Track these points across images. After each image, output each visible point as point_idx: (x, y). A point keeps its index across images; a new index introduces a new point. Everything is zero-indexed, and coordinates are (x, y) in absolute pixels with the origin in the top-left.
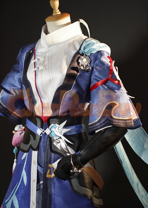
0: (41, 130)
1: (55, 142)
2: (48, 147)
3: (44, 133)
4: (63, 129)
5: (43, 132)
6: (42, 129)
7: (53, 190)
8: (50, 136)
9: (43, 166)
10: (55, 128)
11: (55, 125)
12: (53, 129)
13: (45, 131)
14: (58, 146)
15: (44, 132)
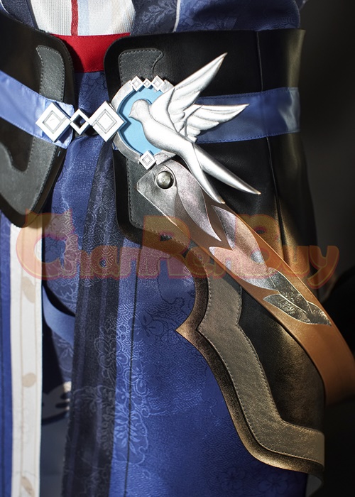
0: (62, 115)
1: (147, 180)
2: (103, 204)
3: (80, 131)
4: (195, 107)
5: (75, 127)
6: (68, 108)
7: (118, 434)
8: (120, 145)
9: (73, 307)
10: (149, 103)
11: (147, 83)
12: (136, 109)
13: (89, 121)
14: (163, 203)
15: (84, 127)
